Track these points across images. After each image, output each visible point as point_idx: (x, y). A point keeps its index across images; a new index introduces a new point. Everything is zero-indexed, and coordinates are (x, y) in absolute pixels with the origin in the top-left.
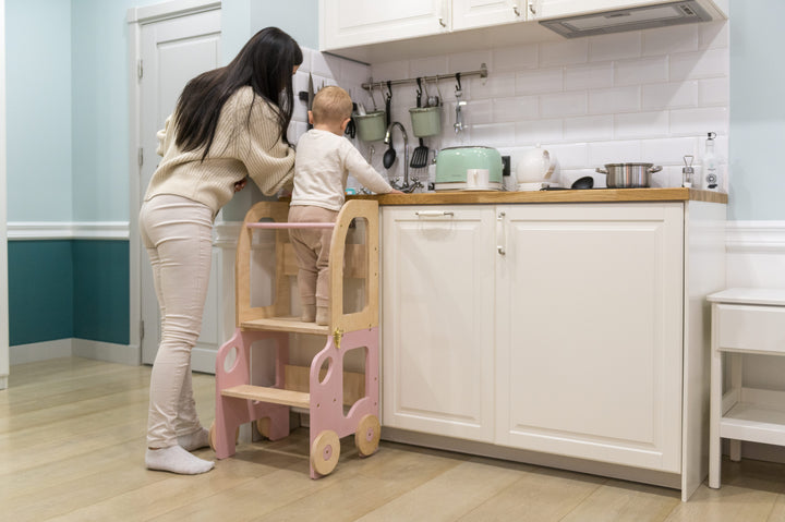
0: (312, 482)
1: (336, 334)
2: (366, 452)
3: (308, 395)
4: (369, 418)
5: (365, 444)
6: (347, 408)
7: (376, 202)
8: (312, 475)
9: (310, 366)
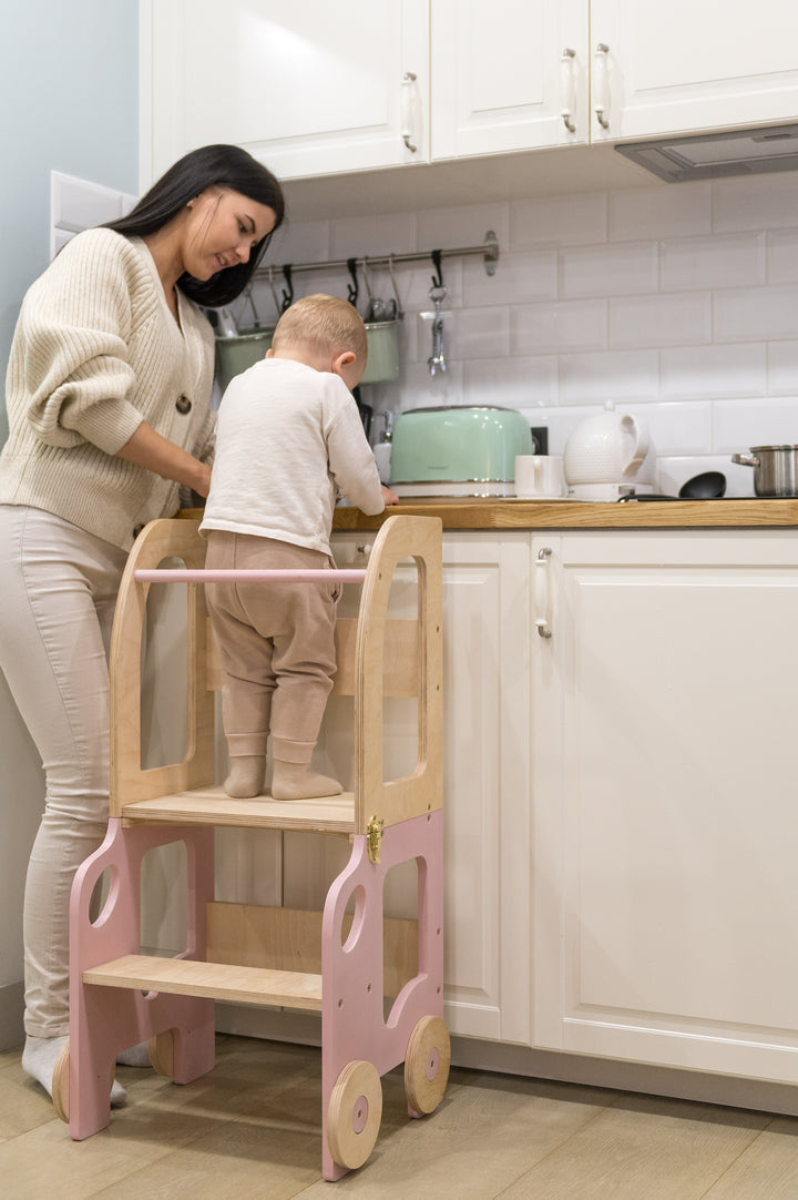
0: (328, 1188)
1: (372, 832)
2: (425, 1107)
3: (318, 978)
4: (432, 1023)
5: (425, 1087)
6: (388, 1003)
7: (438, 521)
8: (329, 1170)
9: (321, 908)
